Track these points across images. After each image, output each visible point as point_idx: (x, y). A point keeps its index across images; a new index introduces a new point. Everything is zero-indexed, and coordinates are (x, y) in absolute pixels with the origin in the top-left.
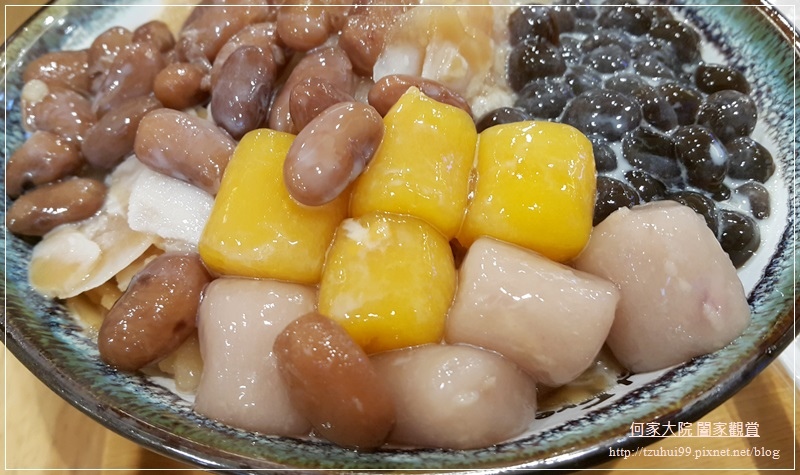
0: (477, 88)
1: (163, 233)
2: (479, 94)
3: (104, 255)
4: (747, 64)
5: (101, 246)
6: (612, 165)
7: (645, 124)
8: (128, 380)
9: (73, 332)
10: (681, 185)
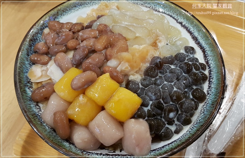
0: (132, 73)
1: (52, 78)
2: (132, 75)
3: (42, 76)
4: (210, 93)
5: (42, 74)
6: (146, 106)
7: (161, 100)
8: (33, 103)
9: (30, 88)
10: (161, 117)
